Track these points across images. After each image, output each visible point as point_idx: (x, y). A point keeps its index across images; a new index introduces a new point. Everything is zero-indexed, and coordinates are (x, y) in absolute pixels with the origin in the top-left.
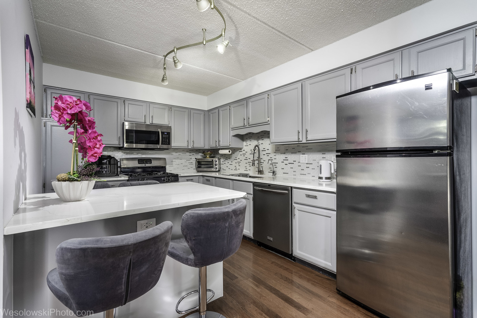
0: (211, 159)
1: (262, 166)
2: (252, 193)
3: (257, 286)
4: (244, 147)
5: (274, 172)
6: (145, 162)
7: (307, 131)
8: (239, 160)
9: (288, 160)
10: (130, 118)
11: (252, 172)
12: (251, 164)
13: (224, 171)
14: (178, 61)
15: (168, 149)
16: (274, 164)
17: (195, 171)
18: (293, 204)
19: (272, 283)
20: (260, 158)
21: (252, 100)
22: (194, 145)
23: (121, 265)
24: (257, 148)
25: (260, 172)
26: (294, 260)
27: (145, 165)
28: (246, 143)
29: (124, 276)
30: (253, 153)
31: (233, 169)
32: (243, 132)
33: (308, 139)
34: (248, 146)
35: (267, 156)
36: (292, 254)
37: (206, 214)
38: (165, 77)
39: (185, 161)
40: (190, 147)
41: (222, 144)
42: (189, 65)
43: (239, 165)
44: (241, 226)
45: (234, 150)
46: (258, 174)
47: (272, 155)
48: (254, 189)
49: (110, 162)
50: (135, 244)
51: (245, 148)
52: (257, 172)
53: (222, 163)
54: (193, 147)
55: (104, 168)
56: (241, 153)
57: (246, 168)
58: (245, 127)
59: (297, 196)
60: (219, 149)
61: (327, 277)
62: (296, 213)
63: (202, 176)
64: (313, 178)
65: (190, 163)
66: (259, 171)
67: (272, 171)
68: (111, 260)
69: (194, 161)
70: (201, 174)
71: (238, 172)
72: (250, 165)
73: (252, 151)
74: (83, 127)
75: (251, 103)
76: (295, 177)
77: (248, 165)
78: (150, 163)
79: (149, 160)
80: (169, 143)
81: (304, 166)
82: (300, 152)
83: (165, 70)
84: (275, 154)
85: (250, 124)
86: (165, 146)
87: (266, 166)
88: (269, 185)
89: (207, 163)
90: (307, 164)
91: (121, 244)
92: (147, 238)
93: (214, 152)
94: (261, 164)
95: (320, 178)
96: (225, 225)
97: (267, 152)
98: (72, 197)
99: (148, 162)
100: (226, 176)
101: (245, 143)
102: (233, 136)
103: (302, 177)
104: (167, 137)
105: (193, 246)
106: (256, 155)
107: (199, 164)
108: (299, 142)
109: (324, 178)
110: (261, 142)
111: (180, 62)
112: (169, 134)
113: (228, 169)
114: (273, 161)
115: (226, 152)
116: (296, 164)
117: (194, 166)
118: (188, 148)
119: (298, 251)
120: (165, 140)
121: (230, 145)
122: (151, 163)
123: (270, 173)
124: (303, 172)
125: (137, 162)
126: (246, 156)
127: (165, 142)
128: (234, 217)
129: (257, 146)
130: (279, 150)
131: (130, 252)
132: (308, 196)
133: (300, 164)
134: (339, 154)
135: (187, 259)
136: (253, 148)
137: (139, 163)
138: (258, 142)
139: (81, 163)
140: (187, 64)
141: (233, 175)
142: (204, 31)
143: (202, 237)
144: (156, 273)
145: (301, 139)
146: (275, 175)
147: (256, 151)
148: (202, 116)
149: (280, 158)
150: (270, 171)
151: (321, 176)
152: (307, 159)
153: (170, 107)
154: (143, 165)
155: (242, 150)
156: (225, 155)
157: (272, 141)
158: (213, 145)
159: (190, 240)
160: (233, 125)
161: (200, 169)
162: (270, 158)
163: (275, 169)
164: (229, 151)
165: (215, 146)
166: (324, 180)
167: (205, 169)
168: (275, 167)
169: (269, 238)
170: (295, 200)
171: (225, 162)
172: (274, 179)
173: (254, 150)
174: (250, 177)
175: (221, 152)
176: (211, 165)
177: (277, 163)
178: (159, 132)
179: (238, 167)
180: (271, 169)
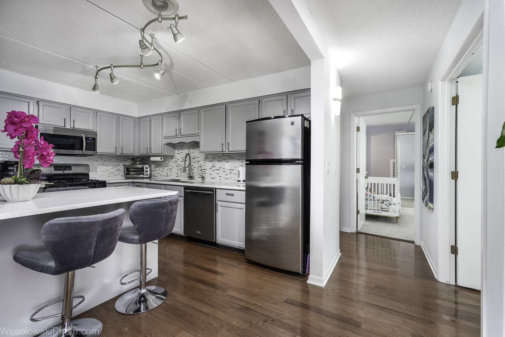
0: (142, 166)
1: (193, 172)
2: (183, 195)
3: (186, 267)
4: (176, 154)
5: (203, 178)
6: (62, 169)
7: (229, 144)
8: (170, 167)
9: (215, 167)
10: (44, 120)
11: (184, 177)
12: (183, 170)
13: (155, 177)
14: (115, 77)
15: (93, 155)
16: (203, 170)
17: (123, 177)
18: (217, 202)
19: (199, 263)
20: (191, 165)
21: (184, 113)
22: (123, 151)
23: (93, 234)
24: (188, 156)
25: (191, 177)
26: (217, 247)
27: (63, 172)
28: (178, 151)
29: (94, 243)
30: (184, 160)
31: (165, 176)
32: (175, 141)
33: (230, 150)
34: (180, 154)
35: (197, 163)
36: (216, 242)
37: (150, 204)
38: (97, 86)
39: (112, 167)
40: (118, 154)
41: (154, 151)
42: (122, 77)
43: (171, 171)
44: (174, 213)
45: (167, 158)
46: (189, 180)
47: (202, 162)
48: (185, 192)
50: (103, 221)
51: (176, 156)
52: (188, 178)
53: (153, 169)
54: (122, 154)
56: (173, 160)
57: (178, 174)
58: (177, 137)
59: (220, 196)
60: (150, 156)
61: (240, 254)
62: (219, 208)
63: (132, 182)
64: (235, 181)
65: (117, 170)
66: (189, 177)
67: (201, 177)
68: (87, 231)
69: (122, 168)
70: (131, 180)
71: (170, 178)
72: (181, 172)
73: (183, 159)
75: (183, 115)
76: (220, 181)
77: (179, 172)
78: (69, 170)
79: (69, 167)
80: (94, 149)
81: (227, 172)
82: (225, 160)
83: (96, 80)
84: (204, 161)
85: (182, 134)
86: (90, 152)
87: (196, 173)
88: (198, 188)
89: (136, 170)
90: (230, 170)
91: (94, 220)
92: (110, 218)
93: (145, 159)
94: (192, 170)
95: (239, 181)
96: (163, 211)
97: (197, 159)
98: (21, 199)
99: (67, 168)
100: (159, 182)
101: (176, 151)
102: (165, 144)
103: (226, 180)
104: (91, 143)
105: (139, 227)
106: (187, 163)
107: (128, 172)
108: (223, 153)
109: (242, 181)
110: (191, 150)
111: (117, 79)
112: (94, 140)
113: (159, 176)
114: (202, 168)
115: (158, 159)
116: (222, 170)
117: (122, 172)
118: (115, 154)
119: (220, 239)
120: (89, 146)
121: (162, 152)
122: (71, 170)
123: (200, 178)
124: (227, 177)
125: (53, 168)
126: (177, 163)
127: (89, 148)
128: (169, 206)
129: (188, 154)
130: (207, 158)
131: (100, 226)
132: (228, 194)
133: (224, 170)
134: (248, 162)
135: (133, 239)
136: (184, 156)
137: (55, 170)
138: (189, 151)
140: (120, 76)
141: (165, 181)
142: (142, 57)
143: (146, 221)
144: (114, 243)
145: (224, 150)
146: (204, 179)
147: (188, 159)
148: (132, 122)
149: (208, 165)
150: (200, 177)
151: (239, 179)
152: (230, 166)
153: (95, 112)
154: (60, 172)
155: (174, 158)
156: (156, 162)
157: (201, 151)
158: (143, 152)
159: (137, 222)
160: (165, 134)
161: (129, 176)
162: (200, 165)
163: (204, 175)
164: (161, 159)
165: (146, 153)
166: (242, 182)
167: (134, 176)
168: (205, 173)
169: (197, 232)
170: (218, 198)
171: (155, 169)
172: (203, 183)
173: (186, 158)
174: (181, 182)
175: (152, 159)
176: (141, 171)
177: (206, 170)
178: (82, 137)
179: (169, 174)
180: (200, 175)
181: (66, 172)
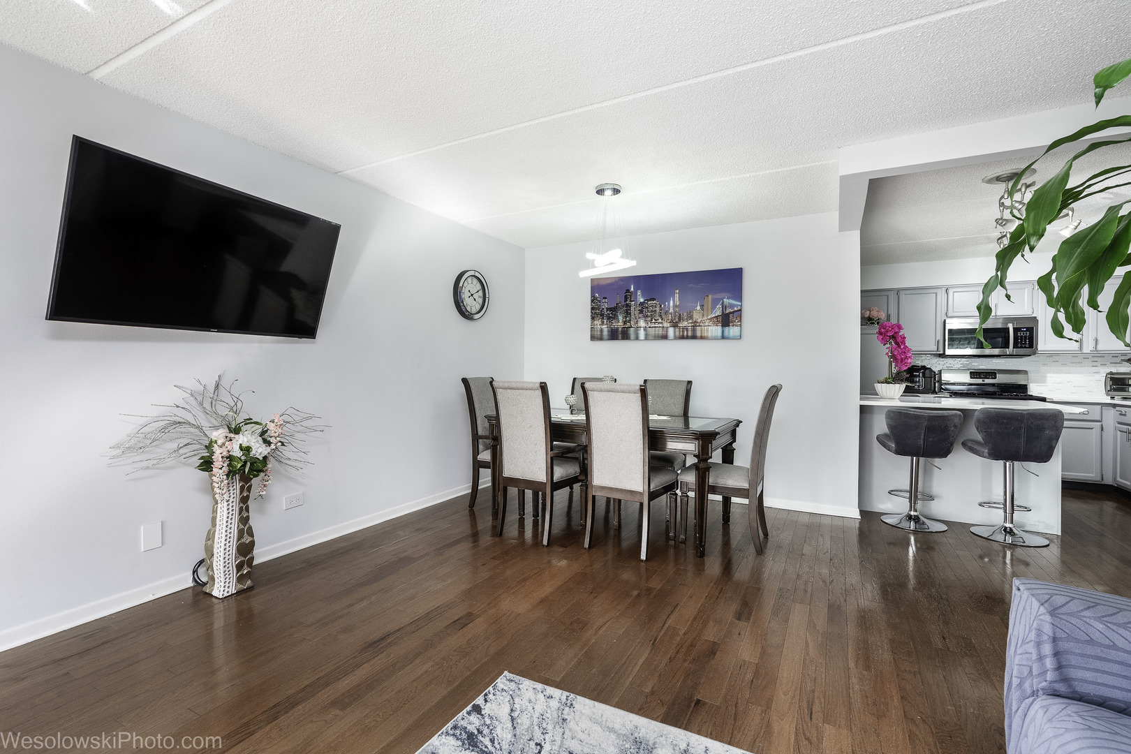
6: (982, 376)
10: (956, 313)
15: (1030, 355)
22: (1099, 346)
27: (983, 381)
40: (1085, 351)
49: (924, 374)
54: (1096, 351)
55: (916, 382)
63: (1112, 405)
68: (914, 422)
74: (897, 343)
78: (993, 378)
79: (992, 374)
80: (1032, 346)
86: (1021, 351)
91: (919, 414)
96: (1018, 424)
98: (888, 396)
99: (989, 376)
104: (1025, 337)
112: (1030, 330)
118: (1080, 352)
120: (1022, 341)
122: (995, 378)
125: (967, 376)
127: (1021, 343)
137: (971, 378)
139: (894, 371)
143: (993, 430)
153: (1035, 284)
154: (980, 381)
178: (1008, 328)
181: (987, 381)
